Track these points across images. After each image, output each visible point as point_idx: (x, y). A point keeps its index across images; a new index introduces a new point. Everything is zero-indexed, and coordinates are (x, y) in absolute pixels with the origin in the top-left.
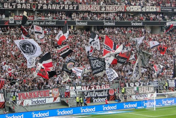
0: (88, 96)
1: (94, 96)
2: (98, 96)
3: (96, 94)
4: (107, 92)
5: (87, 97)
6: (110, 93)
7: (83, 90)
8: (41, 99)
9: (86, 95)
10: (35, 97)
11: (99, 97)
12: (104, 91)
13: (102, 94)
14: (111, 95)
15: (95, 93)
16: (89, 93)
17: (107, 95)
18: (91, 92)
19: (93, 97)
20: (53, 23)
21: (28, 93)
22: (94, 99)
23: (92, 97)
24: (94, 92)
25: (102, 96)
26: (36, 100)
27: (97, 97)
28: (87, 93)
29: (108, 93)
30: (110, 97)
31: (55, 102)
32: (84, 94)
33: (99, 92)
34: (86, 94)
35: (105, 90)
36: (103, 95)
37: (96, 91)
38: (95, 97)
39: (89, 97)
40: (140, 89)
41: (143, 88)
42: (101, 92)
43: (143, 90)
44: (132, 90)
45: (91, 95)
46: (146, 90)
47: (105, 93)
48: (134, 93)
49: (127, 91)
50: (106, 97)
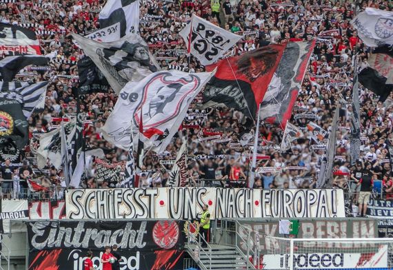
0: (50, 241)
1: (76, 243)
2: (98, 245)
3: (86, 239)
4: (142, 231)
5: (43, 245)
6: (160, 237)
7: (34, 216)
9: (40, 239)
12: (129, 226)
13: (119, 239)
14: (162, 244)
15: (83, 234)
16: (53, 232)
17: (140, 244)
18: (62, 229)
19: (72, 248)
22: (76, 256)
23: (65, 250)
24: (79, 230)
28: (47, 229)
29: (148, 237)
30: (159, 253)
32: (31, 234)
33: (106, 229)
34: (41, 233)
35: (136, 225)
36: (123, 245)
37: (89, 225)
38: (81, 248)
39: (54, 248)
40: (308, 230)
41: (323, 224)
42: (113, 230)
43: (323, 233)
44: (267, 231)
45: (63, 240)
46: (339, 235)
47: (133, 237)
48: (277, 246)
49: (241, 234)
50: (138, 254)
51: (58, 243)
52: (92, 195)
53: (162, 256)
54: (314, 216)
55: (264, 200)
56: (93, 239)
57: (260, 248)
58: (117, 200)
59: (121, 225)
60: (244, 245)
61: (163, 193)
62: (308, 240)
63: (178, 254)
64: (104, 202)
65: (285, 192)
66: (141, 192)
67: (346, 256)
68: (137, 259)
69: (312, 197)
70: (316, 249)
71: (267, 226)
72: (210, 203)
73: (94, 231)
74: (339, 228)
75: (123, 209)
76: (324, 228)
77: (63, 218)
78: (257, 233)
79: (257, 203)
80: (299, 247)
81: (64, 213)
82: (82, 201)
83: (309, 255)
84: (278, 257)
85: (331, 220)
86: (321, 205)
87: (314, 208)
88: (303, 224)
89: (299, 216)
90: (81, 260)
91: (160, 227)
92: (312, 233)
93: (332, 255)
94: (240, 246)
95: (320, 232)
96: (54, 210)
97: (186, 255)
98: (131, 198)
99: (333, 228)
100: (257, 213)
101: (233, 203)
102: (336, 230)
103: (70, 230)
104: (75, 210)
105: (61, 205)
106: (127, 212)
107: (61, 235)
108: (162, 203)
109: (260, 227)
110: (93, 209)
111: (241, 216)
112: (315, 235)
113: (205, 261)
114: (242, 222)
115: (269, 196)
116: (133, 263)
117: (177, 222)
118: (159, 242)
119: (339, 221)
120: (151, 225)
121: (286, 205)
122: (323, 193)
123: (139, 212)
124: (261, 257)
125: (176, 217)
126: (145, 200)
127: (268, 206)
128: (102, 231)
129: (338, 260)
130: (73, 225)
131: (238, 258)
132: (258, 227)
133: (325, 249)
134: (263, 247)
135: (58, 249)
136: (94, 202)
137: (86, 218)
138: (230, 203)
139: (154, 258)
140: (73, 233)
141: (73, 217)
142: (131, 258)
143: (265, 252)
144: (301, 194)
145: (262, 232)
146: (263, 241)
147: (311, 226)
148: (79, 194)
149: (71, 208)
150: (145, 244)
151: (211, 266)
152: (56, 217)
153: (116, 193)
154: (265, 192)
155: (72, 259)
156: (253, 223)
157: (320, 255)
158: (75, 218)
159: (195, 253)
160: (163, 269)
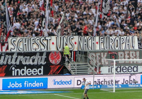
1: (13, 62)
2: (24, 63)
3: (19, 60)
4: (44, 57)
6: (53, 59)
11: (26, 65)
12: (38, 54)
13: (33, 61)
14: (53, 62)
15: (17, 58)
16: (2, 57)
17: (43, 63)
18: (7, 56)
19: (12, 65)
22: (13, 68)
24: (15, 56)
25: (31, 63)
27: (21, 66)
29: (47, 60)
30: (52, 67)
35: (41, 54)
36: (35, 63)
37: (19, 54)
38: (16, 65)
39: (3, 65)
40: (121, 55)
41: (128, 52)
42: (31, 56)
43: (128, 57)
44: (102, 56)
45: (7, 61)
46: (136, 57)
47: (40, 59)
48: (107, 63)
49: (90, 58)
50: (42, 67)
51: (5, 63)
52: (21, 40)
53: (54, 68)
54: (124, 48)
55: (101, 42)
56: (21, 60)
57: (99, 64)
58: (32, 42)
59: (34, 54)
60: (91, 62)
61: (53, 39)
62: (121, 60)
63: (61, 67)
64: (26, 43)
65: (111, 38)
66: (43, 38)
67: (139, 67)
68: (42, 70)
69: (123, 40)
70: (125, 64)
71: (102, 54)
72: (76, 43)
73: (22, 57)
74: (136, 54)
75: (35, 46)
76: (129, 54)
77: (7, 51)
78: (98, 57)
79: (97, 43)
80: (117, 63)
81: (7, 48)
82: (16, 43)
83: (122, 67)
84: (107, 68)
85: (132, 51)
86: (127, 43)
87: (124, 45)
88: (119, 53)
89: (117, 49)
90: (16, 70)
91: (52, 54)
92: (123, 56)
93: (132, 67)
94: (89, 63)
95: (127, 56)
96: (3, 47)
97: (65, 68)
98: (38, 41)
99: (133, 54)
100: (98, 48)
101: (86, 43)
102: (134, 55)
103: (10, 56)
104: (13, 47)
105: (6, 45)
106: (37, 48)
107: (6, 59)
108: (53, 43)
109: (99, 54)
110: (21, 46)
111: (90, 49)
112: (124, 58)
113: (74, 70)
114: (91, 52)
115: (103, 40)
116: (40, 72)
117: (60, 52)
118: (52, 61)
119: (136, 51)
120: (48, 54)
121: (111, 44)
122: (128, 38)
123: (43, 47)
124: (100, 68)
125: (60, 50)
126: (45, 42)
127: (102, 44)
128: (26, 57)
129: (135, 69)
130: (12, 54)
131: (89, 68)
132: (98, 54)
134: (100, 64)
135: (5, 65)
136: (21, 43)
137: (18, 51)
138: (85, 43)
139: (50, 69)
140: (12, 58)
141: (12, 50)
142: (39, 69)
143: (101, 66)
144: (118, 39)
145: (100, 56)
146: (100, 61)
147: (122, 53)
148: (14, 39)
149: (11, 46)
150: (45, 63)
151: (76, 72)
152: (4, 50)
153: (32, 39)
154: (101, 38)
155: (12, 70)
156: (95, 52)
157: (127, 67)
158: (13, 51)
159: (69, 67)
160: (54, 74)
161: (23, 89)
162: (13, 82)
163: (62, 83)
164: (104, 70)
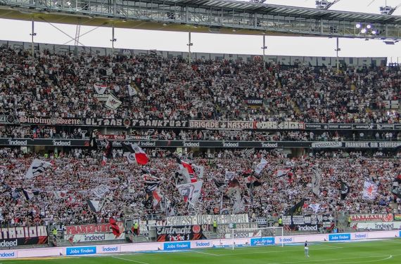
0: (163, 232)
1: (170, 232)
2: (177, 233)
3: (173, 231)
4: (190, 228)
5: (161, 233)
6: (195, 230)
7: (158, 225)
8: (97, 235)
9: (159, 232)
10: (89, 231)
12: (186, 227)
13: (183, 231)
14: (195, 232)
18: (166, 228)
19: (169, 234)
20: (151, 144)
21: (80, 226)
22: (170, 236)
23: (167, 234)
24: (171, 228)
25: (182, 233)
26: (92, 235)
27: (175, 235)
28: (162, 229)
29: (191, 230)
30: (195, 234)
31: (118, 238)
32: (157, 230)
33: (179, 228)
34: (160, 230)
35: (188, 227)
36: (184, 233)
37: (174, 227)
38: (172, 234)
40: (238, 226)
41: (242, 224)
42: (181, 228)
45: (166, 232)
47: (187, 230)
48: (229, 231)
50: (188, 235)
52: (175, 218)
54: (239, 222)
55: (225, 218)
56: (175, 231)
58: (182, 219)
59: (183, 227)
61: (195, 217)
62: (238, 229)
63: (200, 234)
64: (178, 220)
65: (231, 215)
66: (189, 217)
67: (249, 233)
68: (188, 237)
69: (239, 216)
70: (240, 232)
72: (209, 219)
73: (176, 229)
75: (184, 222)
76: (243, 226)
77: (166, 225)
78: (223, 227)
79: (223, 219)
80: (235, 232)
82: (172, 220)
84: (229, 234)
85: (244, 223)
86: (241, 219)
87: (239, 220)
88: (236, 225)
89: (235, 222)
90: (172, 237)
91: (195, 227)
93: (245, 233)
96: (164, 223)
97: (203, 235)
98: (186, 218)
100: (223, 222)
102: (246, 226)
104: (170, 223)
105: (166, 221)
107: (166, 230)
108: (195, 220)
110: (175, 222)
112: (240, 228)
113: (208, 236)
119: (247, 223)
120: (192, 226)
121: (231, 219)
122: (242, 215)
123: (188, 222)
124: (224, 234)
125: (200, 224)
126: (190, 219)
127: (226, 220)
129: (247, 235)
130: (169, 227)
131: (218, 235)
133: (243, 232)
134: (225, 232)
135: (165, 234)
136: (175, 220)
137: (173, 225)
139: (193, 236)
141: (169, 225)
144: (235, 216)
145: (225, 227)
146: (225, 230)
148: (171, 218)
149: (168, 222)
150: (190, 232)
151: (210, 238)
152: (164, 225)
153: (182, 217)
154: (225, 215)
156: (222, 225)
159: (205, 234)
160: (196, 239)
161: (176, 249)
162: (170, 244)
163: (202, 244)
164: (228, 236)
